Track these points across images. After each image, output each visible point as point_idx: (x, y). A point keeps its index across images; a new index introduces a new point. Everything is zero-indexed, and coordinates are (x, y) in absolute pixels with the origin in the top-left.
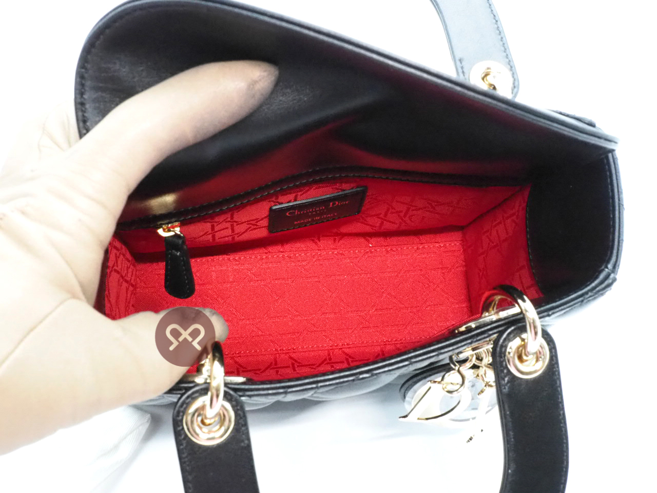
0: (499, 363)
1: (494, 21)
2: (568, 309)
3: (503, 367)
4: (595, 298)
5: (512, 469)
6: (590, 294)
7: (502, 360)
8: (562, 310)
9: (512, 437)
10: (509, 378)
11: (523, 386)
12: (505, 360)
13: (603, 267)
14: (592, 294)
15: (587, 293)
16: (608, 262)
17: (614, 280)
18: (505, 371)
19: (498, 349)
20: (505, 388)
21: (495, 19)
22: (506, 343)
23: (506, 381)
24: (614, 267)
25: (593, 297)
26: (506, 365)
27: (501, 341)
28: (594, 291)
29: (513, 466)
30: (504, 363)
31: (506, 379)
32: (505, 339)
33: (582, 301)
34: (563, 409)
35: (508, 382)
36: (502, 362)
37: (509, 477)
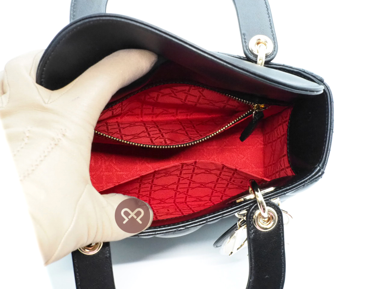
0: (249, 222)
1: (267, 9)
2: (295, 190)
3: (251, 224)
4: (312, 183)
5: (252, 279)
6: (308, 181)
7: (251, 220)
8: (292, 191)
9: (253, 262)
10: (254, 230)
11: (261, 235)
12: (252, 221)
13: (317, 166)
14: (310, 181)
15: (306, 181)
16: (320, 163)
17: (323, 173)
18: (252, 227)
19: (249, 214)
20: (251, 236)
21: (267, 8)
22: (254, 211)
23: (252, 232)
24: (323, 165)
25: (310, 183)
26: (253, 223)
27: (251, 210)
28: (311, 180)
29: (253, 277)
30: (252, 222)
31: (252, 231)
32: (253, 210)
33: (304, 185)
34: (284, 249)
35: (253, 232)
36: (251, 221)
37: (251, 283)
